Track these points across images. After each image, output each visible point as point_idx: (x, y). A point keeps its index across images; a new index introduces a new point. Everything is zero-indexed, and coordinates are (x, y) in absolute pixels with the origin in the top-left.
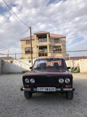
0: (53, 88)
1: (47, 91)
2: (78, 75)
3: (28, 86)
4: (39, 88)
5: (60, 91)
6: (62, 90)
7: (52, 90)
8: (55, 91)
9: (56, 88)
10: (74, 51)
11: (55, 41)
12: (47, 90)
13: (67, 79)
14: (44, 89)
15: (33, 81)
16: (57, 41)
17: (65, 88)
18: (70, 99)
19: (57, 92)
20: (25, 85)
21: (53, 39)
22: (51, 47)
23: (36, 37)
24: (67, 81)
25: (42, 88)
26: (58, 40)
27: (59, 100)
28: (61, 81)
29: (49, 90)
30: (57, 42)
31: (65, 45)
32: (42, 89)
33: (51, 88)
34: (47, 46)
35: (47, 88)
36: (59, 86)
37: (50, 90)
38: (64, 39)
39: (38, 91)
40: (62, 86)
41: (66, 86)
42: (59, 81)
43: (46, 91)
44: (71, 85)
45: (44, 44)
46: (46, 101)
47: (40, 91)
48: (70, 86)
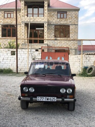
0: (53, 98)
1: (48, 101)
2: (92, 81)
3: (26, 95)
4: (39, 98)
5: (61, 101)
6: (63, 100)
7: (53, 100)
8: (56, 101)
9: (57, 98)
10: (90, 40)
11: (59, 15)
12: (48, 99)
13: (69, 89)
14: (44, 99)
15: (32, 90)
16: (62, 15)
17: (66, 98)
18: (71, 111)
19: (57, 102)
20: (23, 94)
21: (55, 10)
22: (51, 26)
23: (23, 6)
24: (69, 91)
25: (42, 97)
26: (65, 15)
27: (59, 111)
28: (63, 91)
29: (49, 100)
30: (62, 17)
31: (77, 25)
32: (42, 99)
33: (52, 98)
34: (43, 24)
35: (48, 97)
36: (60, 96)
37: (51, 100)
38: (76, 12)
39: (37, 100)
40: (63, 97)
41: (68, 97)
42: (61, 91)
43: (46, 100)
44: (72, 95)
45: (38, 20)
46: (46, 111)
47: (40, 100)
48: (72, 97)
